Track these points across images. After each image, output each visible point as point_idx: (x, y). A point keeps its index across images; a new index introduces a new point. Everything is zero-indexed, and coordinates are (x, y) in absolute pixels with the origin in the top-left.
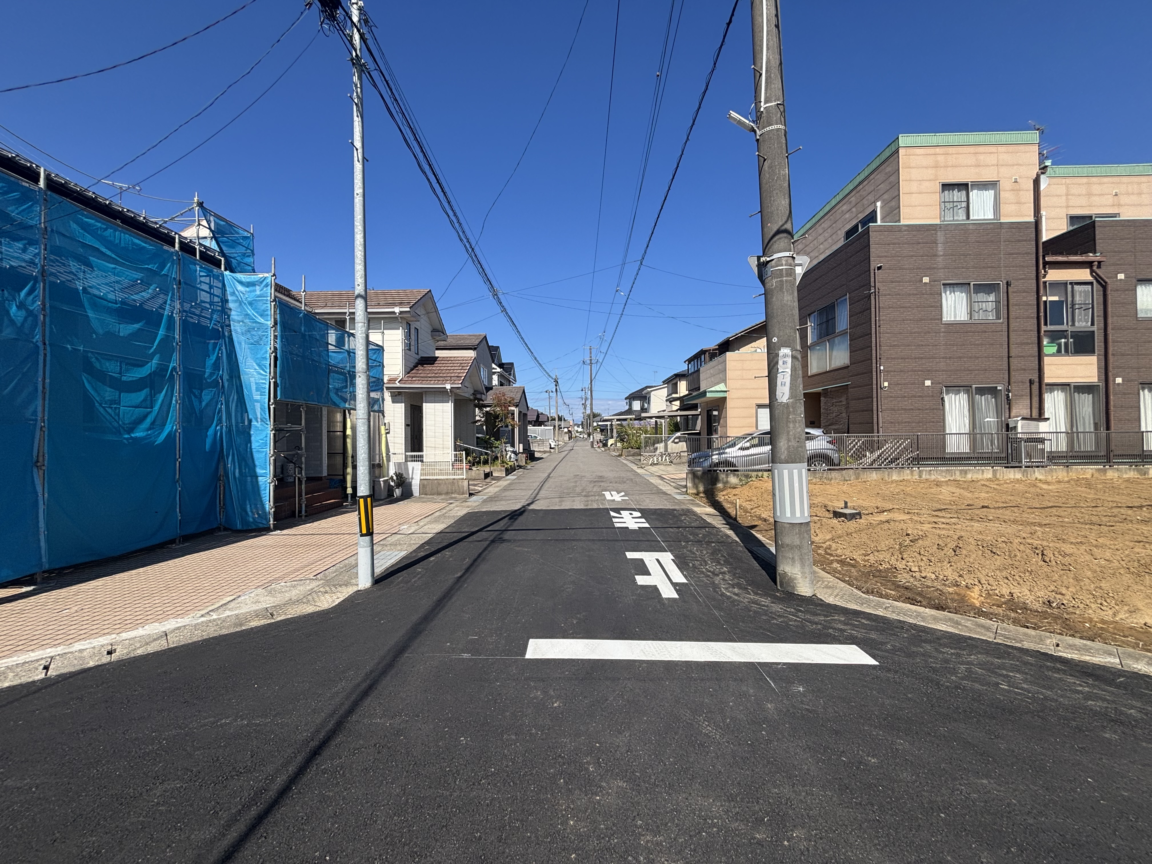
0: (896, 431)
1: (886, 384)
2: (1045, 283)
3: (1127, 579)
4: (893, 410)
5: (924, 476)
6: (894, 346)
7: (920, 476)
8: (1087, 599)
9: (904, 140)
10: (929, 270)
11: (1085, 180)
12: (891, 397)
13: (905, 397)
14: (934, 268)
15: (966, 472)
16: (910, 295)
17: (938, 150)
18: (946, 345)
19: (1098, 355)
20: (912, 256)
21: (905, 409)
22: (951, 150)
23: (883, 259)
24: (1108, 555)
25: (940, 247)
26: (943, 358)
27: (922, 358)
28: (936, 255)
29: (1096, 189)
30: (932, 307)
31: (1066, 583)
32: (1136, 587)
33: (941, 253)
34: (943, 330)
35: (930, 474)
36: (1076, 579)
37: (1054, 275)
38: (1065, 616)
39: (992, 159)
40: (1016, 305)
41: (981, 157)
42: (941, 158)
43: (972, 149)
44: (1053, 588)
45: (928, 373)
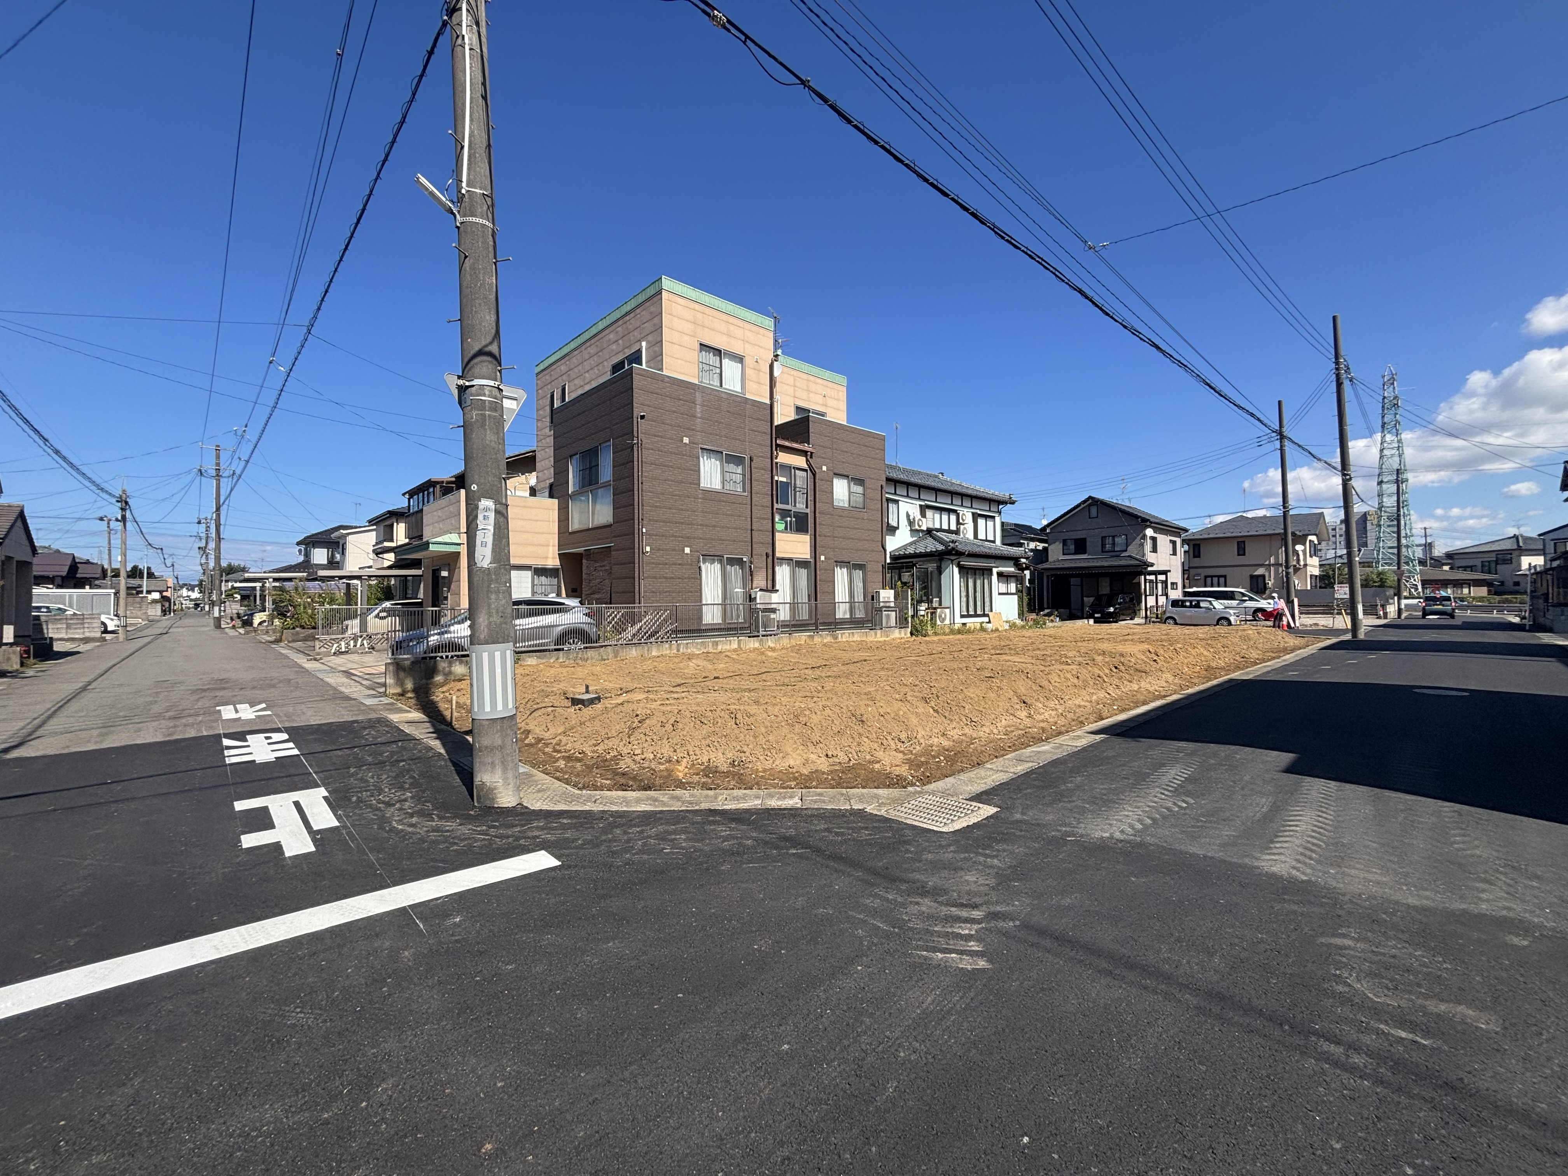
0: (657, 602)
1: (648, 549)
2: (777, 463)
3: (785, 730)
4: (655, 578)
5: (681, 650)
6: (657, 507)
7: (678, 650)
8: (759, 752)
9: (666, 283)
10: (689, 430)
11: (805, 376)
12: (653, 563)
13: (666, 564)
14: (693, 430)
15: (717, 643)
16: (671, 453)
17: (697, 306)
18: (702, 512)
20: (674, 412)
21: (666, 578)
22: (708, 311)
23: (646, 408)
24: (776, 711)
25: (699, 409)
26: (701, 525)
27: (682, 523)
28: (695, 417)
29: (812, 387)
30: (691, 470)
31: (747, 742)
32: (789, 736)
33: (699, 415)
34: (700, 496)
35: (687, 648)
36: (755, 737)
37: (783, 458)
38: (742, 772)
39: (739, 333)
41: (732, 328)
42: (699, 315)
43: (725, 317)
44: (739, 747)
45: (688, 540)
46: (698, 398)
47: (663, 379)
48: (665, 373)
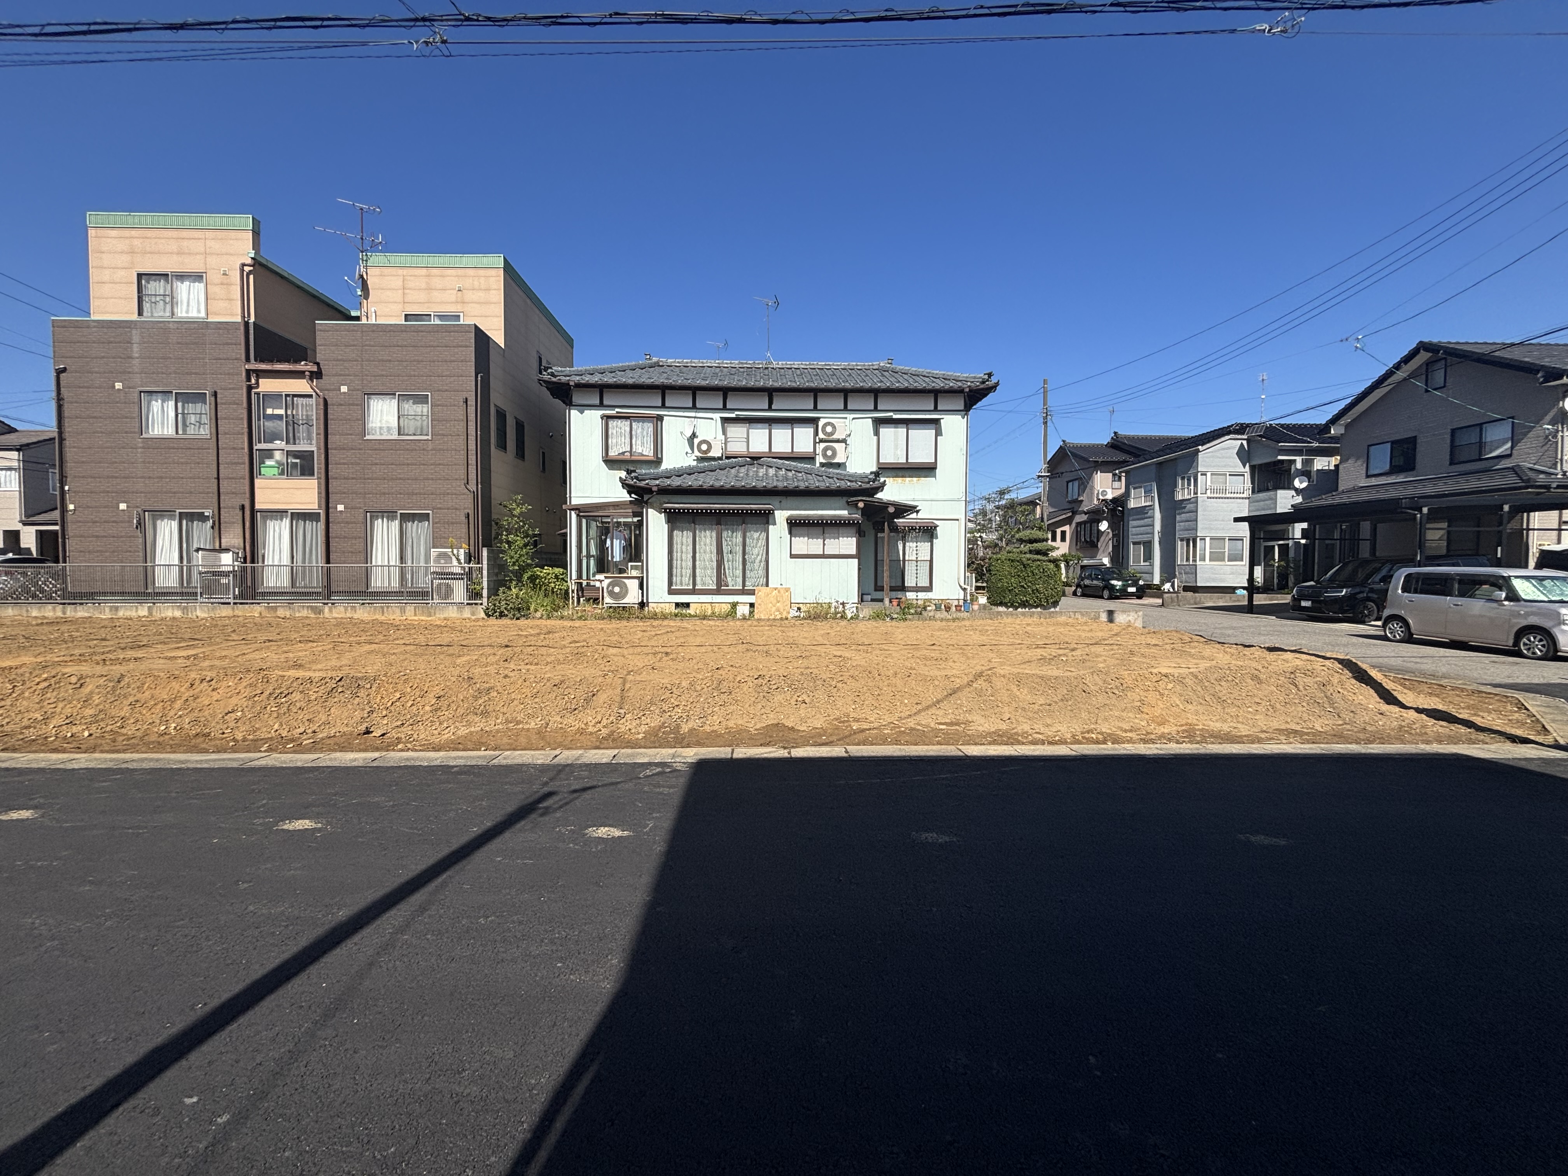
0: (85, 561)
1: (72, 507)
4: (83, 536)
6: (84, 462)
9: (92, 218)
10: (123, 374)
12: (80, 522)
13: (96, 522)
14: (129, 373)
16: (100, 402)
17: (134, 232)
18: (144, 462)
19: (318, 478)
20: (103, 357)
21: (97, 537)
22: (151, 233)
23: (69, 361)
25: (136, 348)
26: (141, 478)
27: (116, 477)
28: (131, 358)
29: (437, 282)
30: (126, 418)
33: (137, 355)
34: (141, 445)
37: (267, 385)
39: (198, 246)
40: (225, 419)
41: (185, 243)
42: (137, 242)
43: (175, 233)
45: (123, 496)
46: (136, 336)
47: (87, 325)
48: (93, 318)
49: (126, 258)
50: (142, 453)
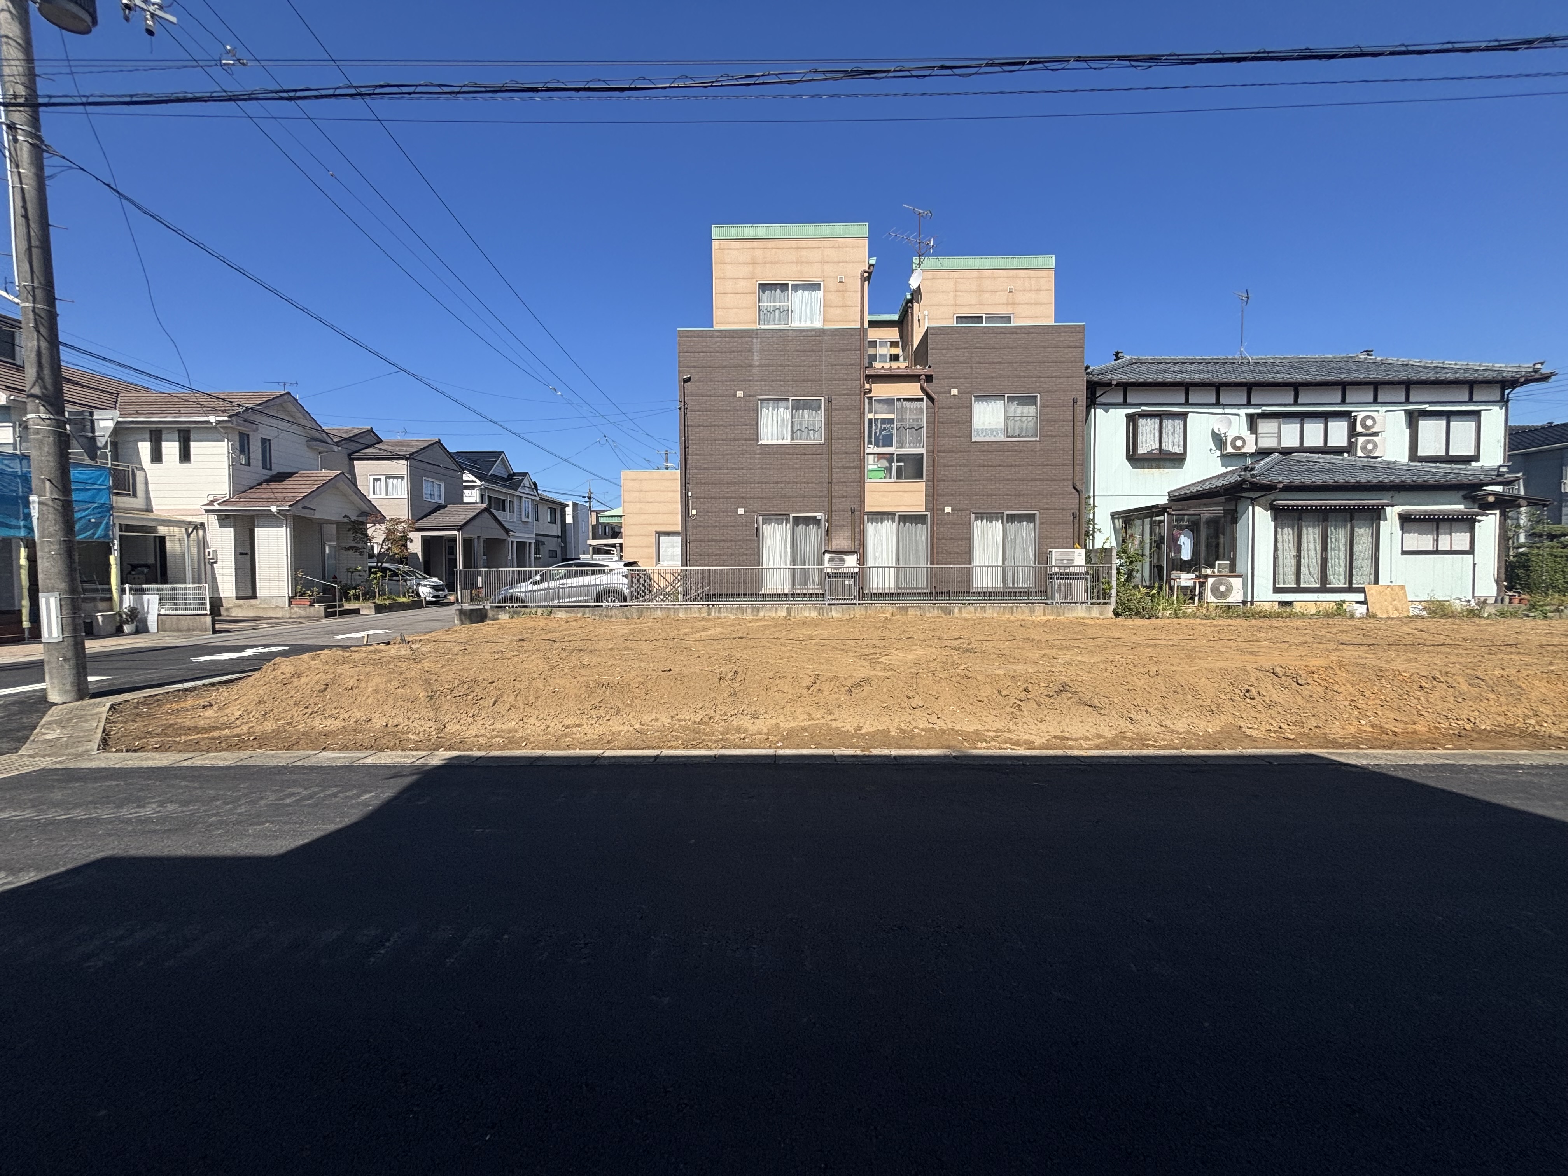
1: (694, 512)
2: (870, 398)
4: (701, 541)
6: (705, 469)
9: (717, 231)
10: (743, 383)
11: (975, 274)
12: (700, 526)
13: (716, 526)
14: (750, 381)
16: (722, 411)
17: (756, 244)
18: (761, 468)
19: (927, 481)
20: (726, 366)
21: (716, 540)
22: (770, 244)
23: (692, 370)
25: (756, 357)
26: (758, 483)
27: (735, 483)
28: (752, 366)
29: (988, 284)
30: (746, 425)
33: (758, 364)
34: (758, 452)
35: (720, 612)
37: (881, 390)
39: (815, 256)
40: (838, 424)
41: (804, 253)
42: (759, 253)
43: (793, 243)
45: (741, 501)
46: (757, 345)
47: (712, 335)
48: (715, 328)
49: (748, 269)
50: (759, 459)
